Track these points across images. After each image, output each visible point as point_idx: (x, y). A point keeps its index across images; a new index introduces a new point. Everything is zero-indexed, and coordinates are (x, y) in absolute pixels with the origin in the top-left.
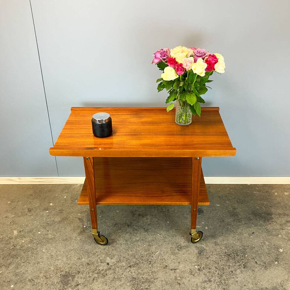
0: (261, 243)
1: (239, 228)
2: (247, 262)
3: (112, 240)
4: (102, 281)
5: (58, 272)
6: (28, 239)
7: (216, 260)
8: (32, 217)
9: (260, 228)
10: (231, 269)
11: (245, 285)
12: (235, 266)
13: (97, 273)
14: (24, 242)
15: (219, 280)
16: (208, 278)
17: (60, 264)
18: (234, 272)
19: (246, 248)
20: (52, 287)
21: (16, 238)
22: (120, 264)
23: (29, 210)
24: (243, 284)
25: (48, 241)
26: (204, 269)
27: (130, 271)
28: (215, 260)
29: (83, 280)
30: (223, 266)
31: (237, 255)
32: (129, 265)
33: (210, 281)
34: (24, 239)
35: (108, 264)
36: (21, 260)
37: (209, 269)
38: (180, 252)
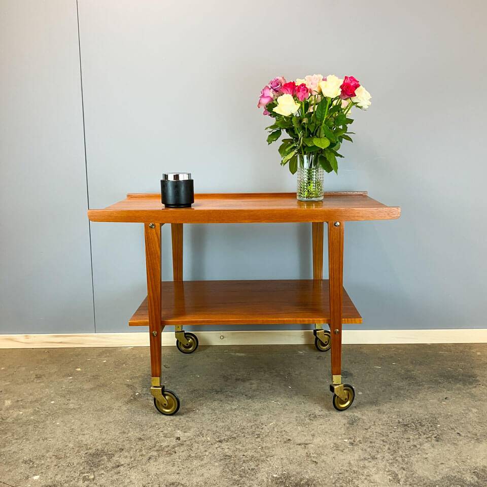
0: (464, 410)
1: (419, 393)
2: (441, 434)
3: (186, 409)
4: (165, 461)
5: (82, 450)
6: (31, 410)
7: (383, 432)
8: (42, 384)
9: (457, 392)
10: (412, 443)
11: (442, 464)
12: (419, 438)
13: (158, 451)
14: (22, 414)
15: (391, 457)
16: (370, 454)
17: (86, 439)
18: (418, 446)
19: (437, 416)
20: (67, 470)
21: (8, 409)
22: (201, 439)
23: (38, 376)
24: (438, 462)
25: (67, 412)
26: (361, 443)
27: (219, 447)
28: (380, 432)
29: (128, 460)
30: (396, 439)
31: (422, 426)
32: (217, 440)
33: (374, 458)
34: (23, 410)
35: (178, 439)
36: (13, 435)
37: (371, 442)
38: (314, 422)
